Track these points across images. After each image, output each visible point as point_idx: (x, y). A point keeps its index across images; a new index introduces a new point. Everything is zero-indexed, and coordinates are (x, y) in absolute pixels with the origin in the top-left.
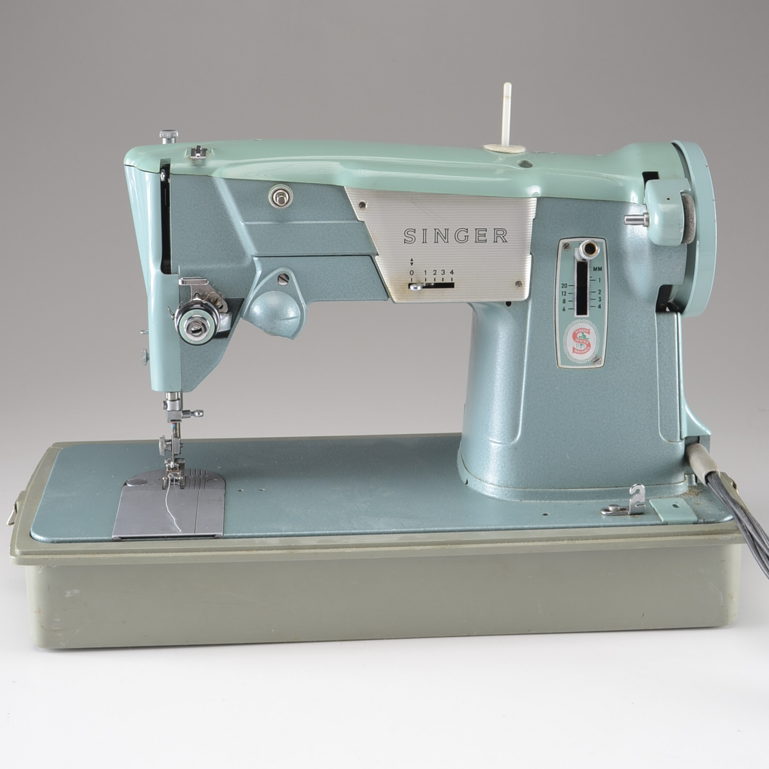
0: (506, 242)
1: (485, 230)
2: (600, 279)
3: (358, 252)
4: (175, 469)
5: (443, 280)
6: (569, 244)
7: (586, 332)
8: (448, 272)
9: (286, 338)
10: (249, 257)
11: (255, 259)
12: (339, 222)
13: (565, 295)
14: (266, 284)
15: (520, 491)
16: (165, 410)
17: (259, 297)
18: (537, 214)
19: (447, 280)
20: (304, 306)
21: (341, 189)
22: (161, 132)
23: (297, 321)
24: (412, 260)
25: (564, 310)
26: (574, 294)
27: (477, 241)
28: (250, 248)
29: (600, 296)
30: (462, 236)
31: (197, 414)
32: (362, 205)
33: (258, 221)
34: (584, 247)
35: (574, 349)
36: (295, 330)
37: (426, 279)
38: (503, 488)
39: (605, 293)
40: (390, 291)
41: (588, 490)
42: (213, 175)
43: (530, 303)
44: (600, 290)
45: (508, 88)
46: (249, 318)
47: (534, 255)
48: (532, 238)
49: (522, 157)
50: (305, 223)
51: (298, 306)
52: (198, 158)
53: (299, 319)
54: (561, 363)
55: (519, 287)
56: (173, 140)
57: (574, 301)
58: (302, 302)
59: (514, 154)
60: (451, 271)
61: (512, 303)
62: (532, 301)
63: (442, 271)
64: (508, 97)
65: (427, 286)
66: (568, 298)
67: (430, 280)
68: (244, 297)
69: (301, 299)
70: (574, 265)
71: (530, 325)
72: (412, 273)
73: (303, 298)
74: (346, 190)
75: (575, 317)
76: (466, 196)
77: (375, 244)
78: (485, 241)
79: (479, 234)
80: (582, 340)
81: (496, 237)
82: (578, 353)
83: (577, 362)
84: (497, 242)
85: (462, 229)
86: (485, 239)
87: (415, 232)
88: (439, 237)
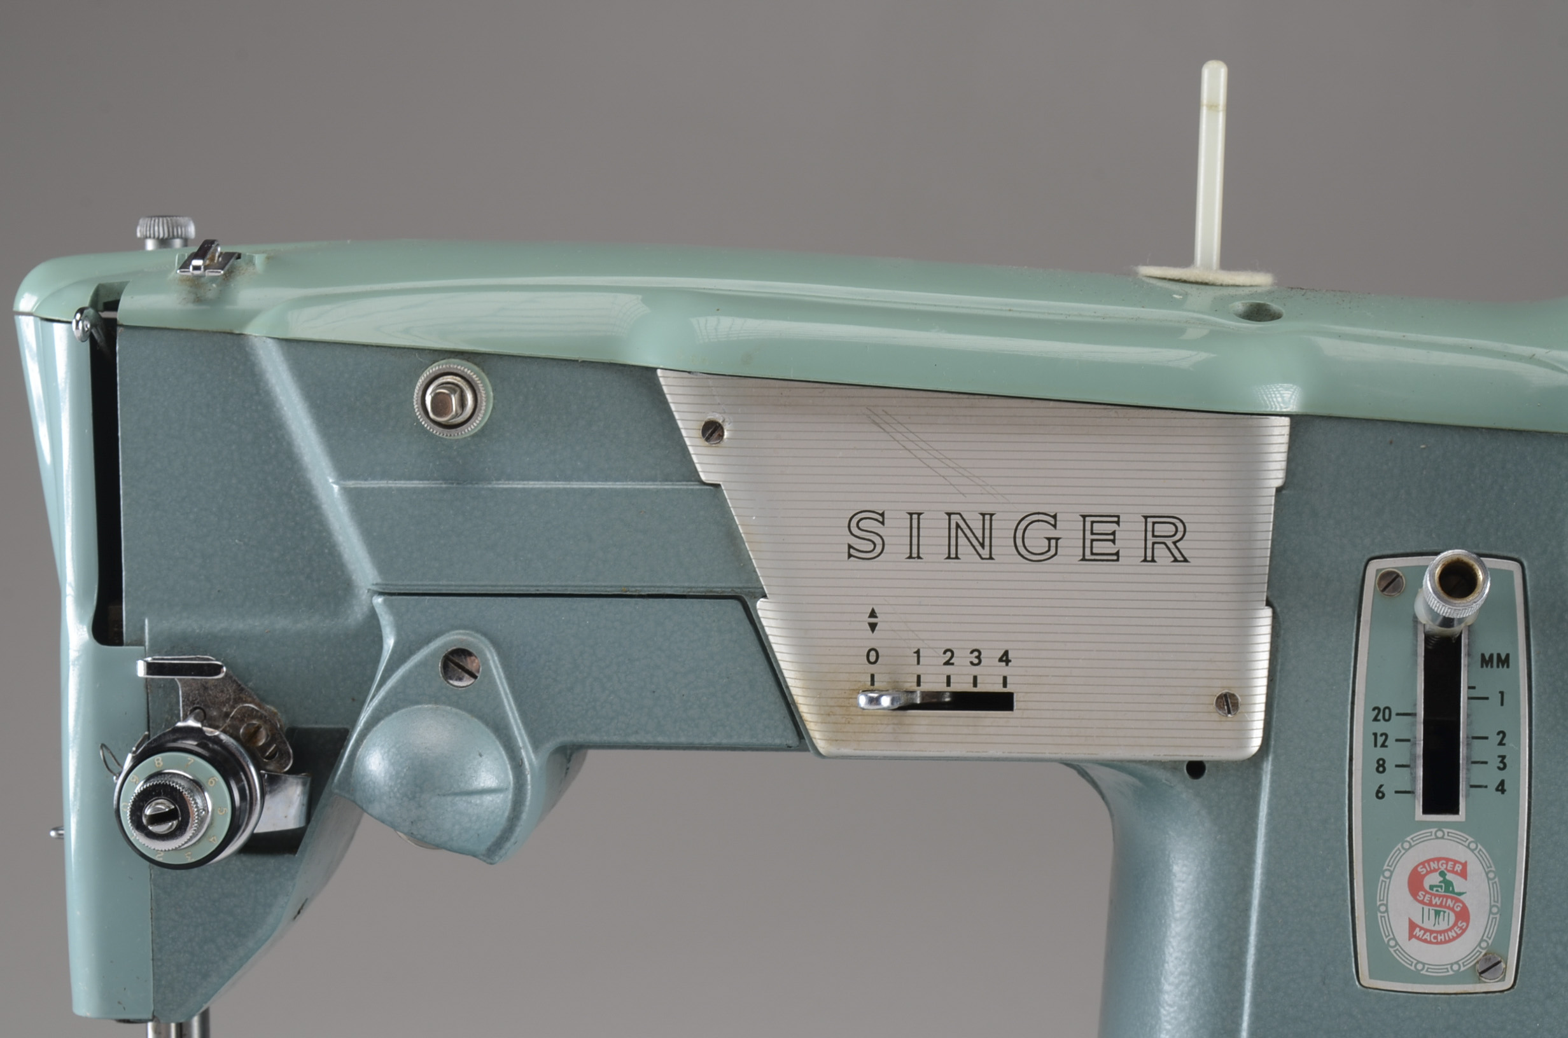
0: (1185, 560)
1: (1116, 519)
2: (1502, 693)
3: (701, 585)
5: (975, 684)
6: (1398, 576)
7: (1453, 872)
8: (991, 656)
9: (470, 858)
10: (364, 595)
11: (379, 600)
12: (637, 485)
13: (1383, 745)
14: (404, 680)
17: (382, 722)
18: (1290, 471)
19: (990, 684)
20: (528, 755)
21: (646, 376)
22: (141, 221)
23: (500, 803)
24: (873, 614)
25: (1380, 794)
26: (1415, 744)
27: (1088, 555)
28: (363, 567)
29: (1502, 751)
30: (1037, 538)
32: (713, 431)
33: (382, 478)
34: (1438, 571)
35: (1412, 926)
36: (498, 834)
37: (919, 677)
39: (1518, 743)
40: (806, 716)
42: (248, 331)
43: (1268, 767)
44: (1502, 733)
45: (1214, 79)
47: (1278, 609)
48: (1272, 552)
49: (1251, 295)
50: (532, 489)
51: (507, 753)
52: (197, 272)
53: (510, 797)
54: (1369, 971)
55: (1229, 712)
56: (178, 243)
57: (1415, 767)
58: (521, 744)
59: (1228, 286)
60: (1002, 653)
61: (1207, 766)
62: (1273, 760)
63: (972, 652)
64: (1217, 106)
65: (928, 700)
66: (1395, 754)
67: (934, 683)
68: (345, 726)
69: (516, 733)
70: (1416, 646)
71: (1266, 842)
72: (873, 659)
73: (523, 732)
74: (662, 380)
75: (1417, 819)
76: (1052, 404)
77: (753, 561)
78: (1115, 558)
79: (1092, 533)
80: (1440, 896)
81: (1149, 545)
82: (1425, 941)
83: (1424, 972)
84: (1153, 560)
85: (1039, 513)
86: (1114, 551)
87: (883, 523)
88: (962, 540)
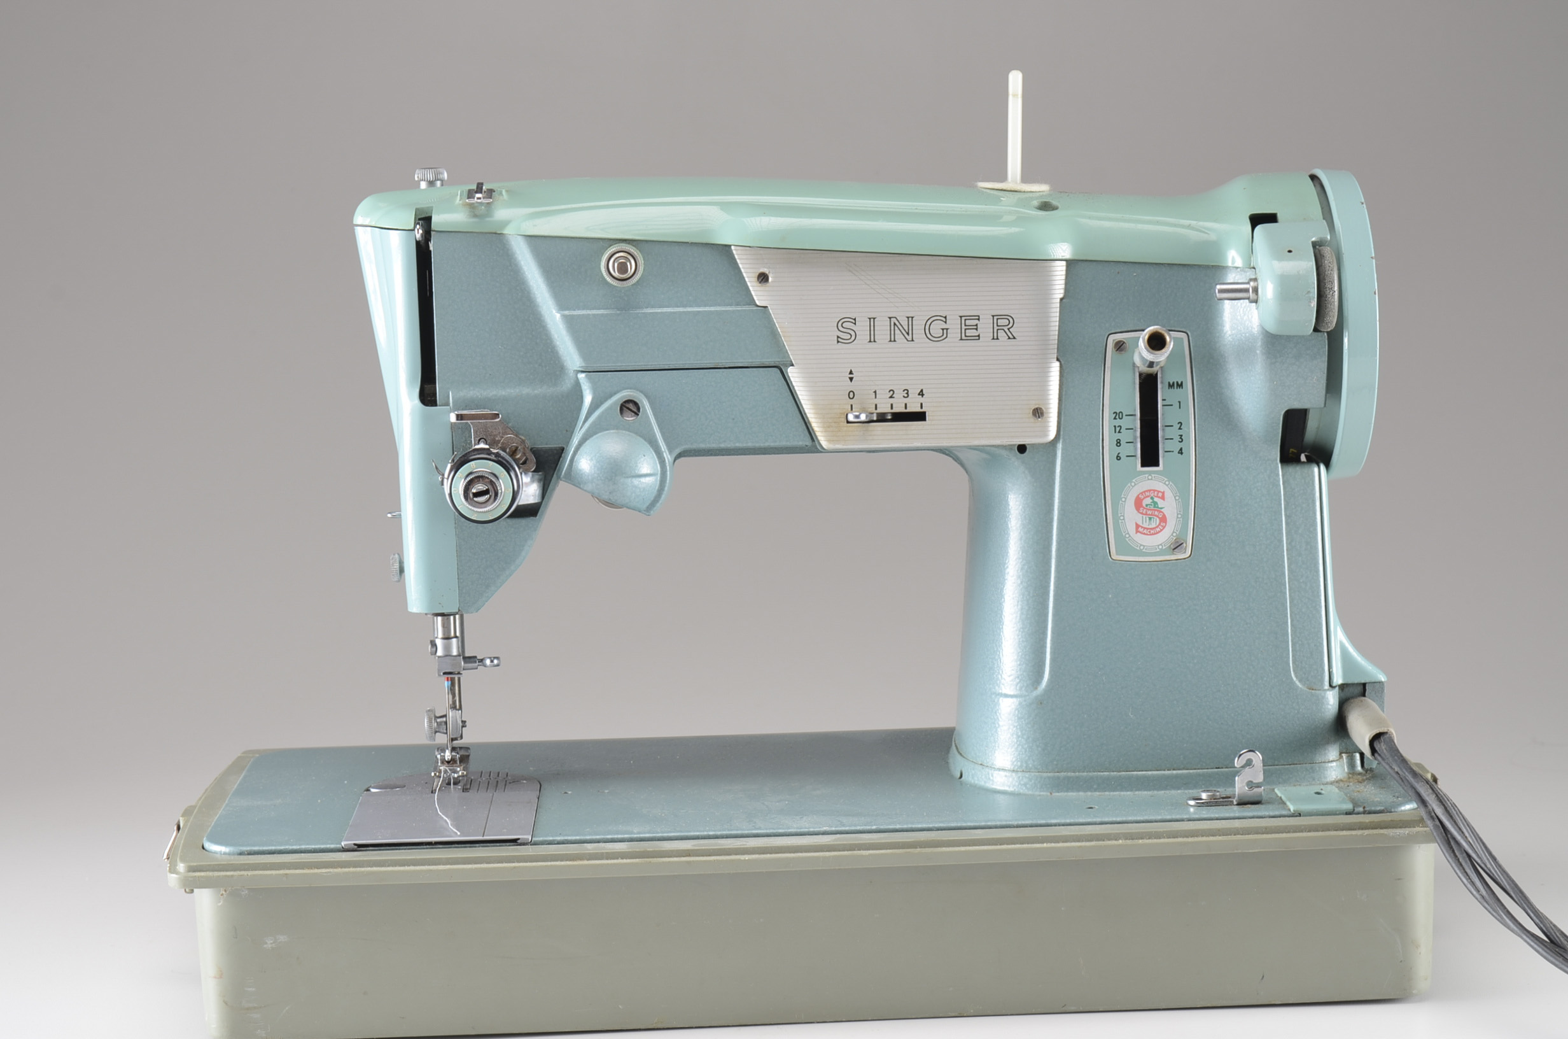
0: (1014, 338)
1: (977, 318)
2: (1180, 402)
3: (757, 361)
4: (451, 762)
5: (906, 408)
6: (1124, 343)
7: (1157, 497)
8: (914, 393)
9: (638, 513)
10: (572, 374)
11: (581, 376)
12: (723, 308)
13: (1119, 432)
14: (599, 417)
15: (1049, 778)
16: (433, 656)
17: (588, 441)
18: (1066, 290)
19: (914, 408)
20: (667, 456)
21: (725, 250)
22: (417, 171)
23: (651, 482)
24: (851, 373)
25: (1118, 458)
26: (1135, 431)
27: (964, 337)
28: (571, 357)
29: (1180, 432)
30: (936, 329)
31: (488, 662)
32: (763, 278)
33: (583, 309)
34: (1147, 337)
35: (1138, 526)
36: (652, 499)
37: (876, 405)
38: (1020, 774)
39: (1189, 428)
40: (816, 429)
41: (1167, 772)
42: (507, 231)
43: (1060, 446)
44: (1181, 423)
45: (1015, 80)
46: (573, 478)
47: (1063, 362)
48: (1059, 333)
49: (1041, 196)
50: (666, 312)
51: (656, 455)
52: (479, 201)
53: (659, 478)
54: (1116, 551)
55: (1039, 417)
56: (438, 183)
57: (1136, 443)
58: (663, 450)
59: (1028, 192)
60: (920, 390)
61: (1028, 446)
62: (1063, 442)
63: (904, 391)
64: (1017, 95)
65: (880, 418)
66: (1125, 436)
67: (884, 408)
68: (563, 446)
69: (661, 444)
70: (1134, 379)
71: (1060, 485)
72: (851, 396)
73: (663, 443)
74: (734, 252)
75: (1138, 470)
76: (942, 258)
77: (786, 347)
78: (977, 338)
79: (965, 325)
80: (1151, 510)
81: (995, 331)
82: (1144, 534)
83: (1144, 550)
84: (997, 339)
85: (937, 316)
86: (977, 334)
87: (855, 324)
88: (897, 331)
